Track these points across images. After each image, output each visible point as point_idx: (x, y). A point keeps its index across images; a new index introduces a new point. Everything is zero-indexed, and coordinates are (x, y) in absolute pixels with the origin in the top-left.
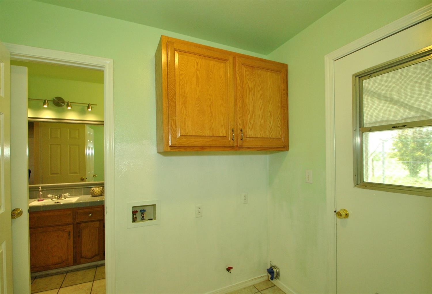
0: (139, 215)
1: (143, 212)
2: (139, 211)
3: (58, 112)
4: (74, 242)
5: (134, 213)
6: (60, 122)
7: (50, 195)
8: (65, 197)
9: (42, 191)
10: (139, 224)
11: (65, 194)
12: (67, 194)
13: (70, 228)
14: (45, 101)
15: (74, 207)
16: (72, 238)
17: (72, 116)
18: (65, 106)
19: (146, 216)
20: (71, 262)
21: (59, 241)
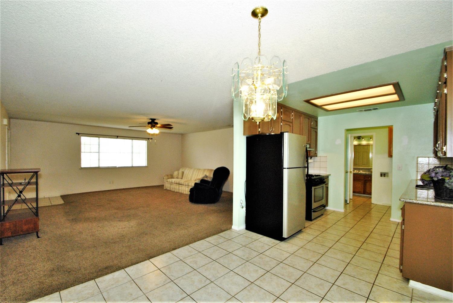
0: (383, 175)
3: (359, 141)
4: (364, 186)
5: (381, 174)
6: (359, 145)
10: (383, 177)
13: (363, 181)
16: (363, 184)
17: (364, 142)
18: (362, 139)
19: (386, 176)
20: (362, 192)
21: (360, 185)
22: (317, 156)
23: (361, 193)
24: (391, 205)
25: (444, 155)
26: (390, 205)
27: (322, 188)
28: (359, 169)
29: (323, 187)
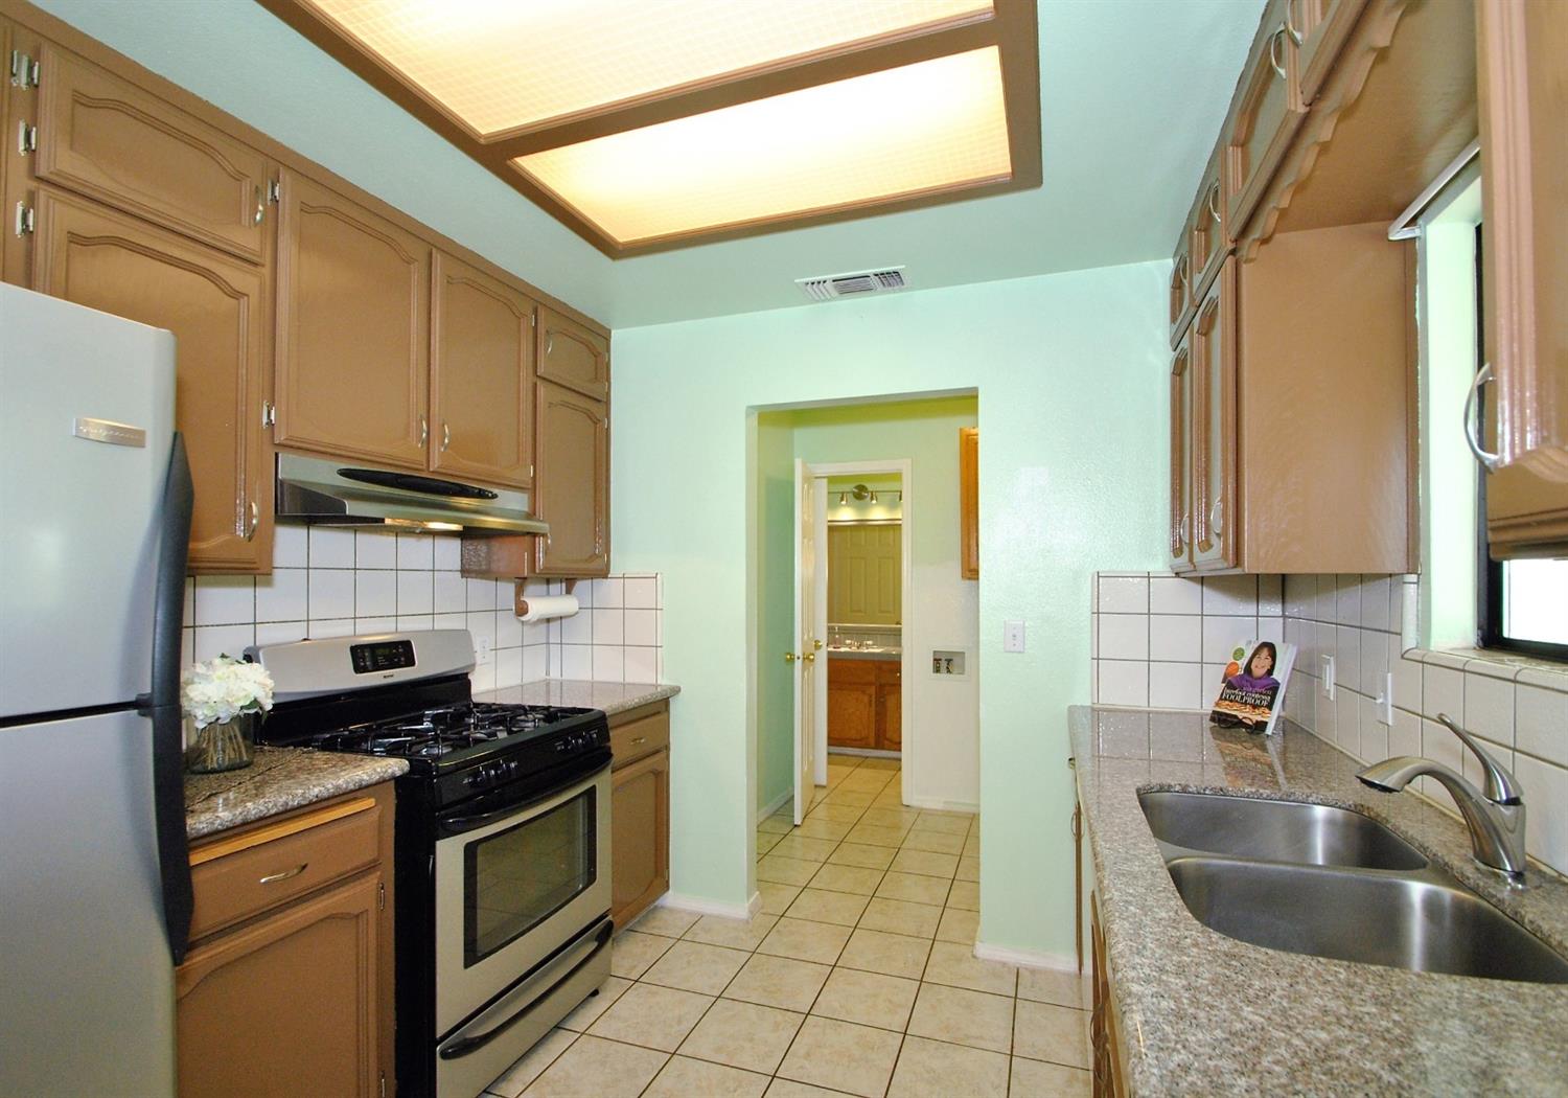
0: (944, 664)
1: (949, 661)
2: (943, 659)
3: (860, 509)
4: (877, 714)
5: (937, 661)
6: (861, 526)
7: (848, 642)
8: (868, 646)
9: (838, 633)
10: (943, 676)
11: (868, 642)
12: (870, 642)
13: (872, 690)
14: (843, 493)
15: (876, 659)
16: (873, 705)
17: (878, 514)
18: (869, 498)
19: (954, 667)
20: (872, 741)
21: (860, 707)
22: (604, 573)
23: (867, 746)
24: (978, 806)
25: (1232, 565)
26: (973, 810)
27: (581, 803)
28: (861, 635)
29: (591, 793)
